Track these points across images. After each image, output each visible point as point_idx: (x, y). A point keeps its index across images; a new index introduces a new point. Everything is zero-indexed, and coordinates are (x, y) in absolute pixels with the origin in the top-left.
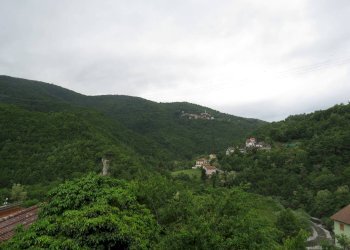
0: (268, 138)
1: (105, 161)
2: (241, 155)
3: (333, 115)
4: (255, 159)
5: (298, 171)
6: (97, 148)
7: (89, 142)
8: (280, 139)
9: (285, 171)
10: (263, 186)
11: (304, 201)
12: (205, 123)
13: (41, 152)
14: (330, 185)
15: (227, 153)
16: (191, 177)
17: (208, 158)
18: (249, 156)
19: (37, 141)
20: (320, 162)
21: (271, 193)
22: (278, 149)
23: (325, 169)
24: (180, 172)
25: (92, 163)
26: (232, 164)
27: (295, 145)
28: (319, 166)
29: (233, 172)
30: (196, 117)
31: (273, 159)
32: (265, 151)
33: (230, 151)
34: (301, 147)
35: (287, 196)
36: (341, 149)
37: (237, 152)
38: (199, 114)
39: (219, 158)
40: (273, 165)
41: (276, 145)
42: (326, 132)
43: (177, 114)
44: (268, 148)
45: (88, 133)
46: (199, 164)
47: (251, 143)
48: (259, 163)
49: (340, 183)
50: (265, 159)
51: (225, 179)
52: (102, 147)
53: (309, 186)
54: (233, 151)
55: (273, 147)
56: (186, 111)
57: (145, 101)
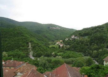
0: (78, 35)
1: (30, 43)
2: (70, 40)
3: (97, 28)
4: (75, 42)
5: (87, 45)
6: (27, 39)
7: (24, 37)
8: (82, 36)
9: (84, 45)
10: (77, 49)
11: (89, 53)
12: (58, 30)
13: (9, 41)
14: (97, 49)
15: (66, 40)
16: (55, 47)
17: (60, 41)
18: (73, 41)
19: (7, 38)
20: (94, 42)
21: (80, 51)
22: (81, 39)
23: (95, 45)
24: (52, 46)
25: (26, 44)
26: (68, 43)
27: (86, 37)
28: (93, 43)
29: (68, 46)
30: (55, 28)
31: (80, 42)
32: (77, 39)
33: (67, 39)
34: (88, 38)
35: (84, 52)
36: (100, 39)
37: (69, 39)
38: (56, 27)
39: (63, 41)
41: (81, 37)
42: (95, 34)
43: (49, 28)
44: (78, 38)
45: (23, 35)
46: (57, 43)
47: (73, 37)
48: (76, 43)
49: (100, 48)
50: (78, 41)
51: (66, 48)
52: (28, 39)
53: (91, 49)
54: (68, 39)
55: (80, 38)
56: (52, 27)
57: (39, 23)
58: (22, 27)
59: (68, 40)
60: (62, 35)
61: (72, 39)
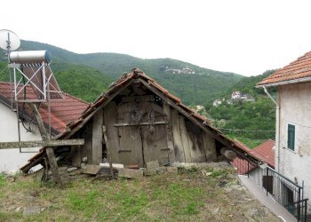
0: (251, 91)
2: (228, 106)
4: (241, 109)
9: (268, 119)
12: (189, 77)
15: (215, 104)
17: (196, 108)
18: (235, 106)
22: (260, 102)
26: (221, 114)
29: (223, 120)
30: (179, 72)
31: (258, 110)
32: (249, 102)
33: (217, 103)
37: (224, 103)
38: (181, 69)
39: (207, 109)
40: (258, 114)
41: (260, 97)
44: (252, 100)
47: (236, 96)
48: (246, 113)
50: (251, 109)
54: (220, 103)
55: (256, 100)
56: (170, 66)
57: (132, 57)
58: (89, 69)
59: (221, 105)
60: (200, 92)
61: (234, 101)
